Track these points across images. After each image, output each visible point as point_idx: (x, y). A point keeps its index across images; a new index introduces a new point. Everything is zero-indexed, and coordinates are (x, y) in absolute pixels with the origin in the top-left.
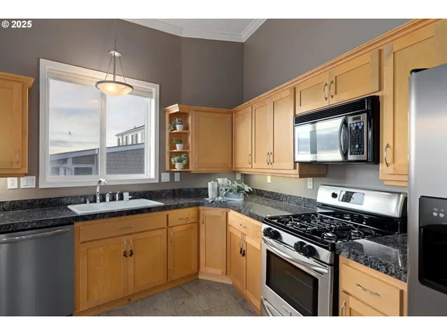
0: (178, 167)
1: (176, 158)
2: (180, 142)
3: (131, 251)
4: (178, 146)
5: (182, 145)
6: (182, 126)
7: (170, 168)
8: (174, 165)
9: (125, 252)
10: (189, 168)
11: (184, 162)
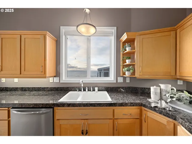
0: (127, 74)
1: (126, 69)
2: (129, 58)
3: (87, 130)
4: (127, 61)
5: (130, 60)
6: (130, 48)
7: (123, 75)
8: (125, 73)
9: (83, 131)
10: (135, 75)
11: (131, 71)
